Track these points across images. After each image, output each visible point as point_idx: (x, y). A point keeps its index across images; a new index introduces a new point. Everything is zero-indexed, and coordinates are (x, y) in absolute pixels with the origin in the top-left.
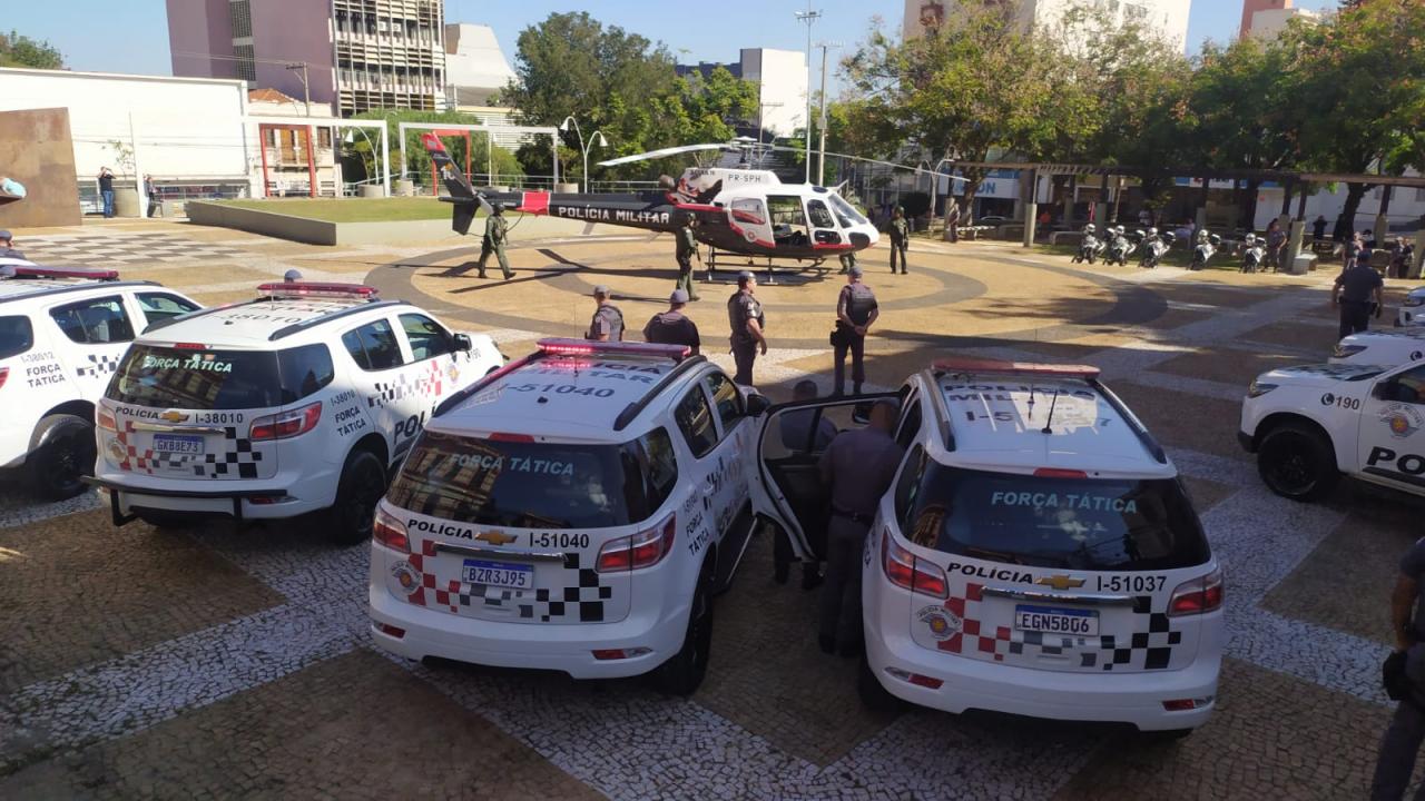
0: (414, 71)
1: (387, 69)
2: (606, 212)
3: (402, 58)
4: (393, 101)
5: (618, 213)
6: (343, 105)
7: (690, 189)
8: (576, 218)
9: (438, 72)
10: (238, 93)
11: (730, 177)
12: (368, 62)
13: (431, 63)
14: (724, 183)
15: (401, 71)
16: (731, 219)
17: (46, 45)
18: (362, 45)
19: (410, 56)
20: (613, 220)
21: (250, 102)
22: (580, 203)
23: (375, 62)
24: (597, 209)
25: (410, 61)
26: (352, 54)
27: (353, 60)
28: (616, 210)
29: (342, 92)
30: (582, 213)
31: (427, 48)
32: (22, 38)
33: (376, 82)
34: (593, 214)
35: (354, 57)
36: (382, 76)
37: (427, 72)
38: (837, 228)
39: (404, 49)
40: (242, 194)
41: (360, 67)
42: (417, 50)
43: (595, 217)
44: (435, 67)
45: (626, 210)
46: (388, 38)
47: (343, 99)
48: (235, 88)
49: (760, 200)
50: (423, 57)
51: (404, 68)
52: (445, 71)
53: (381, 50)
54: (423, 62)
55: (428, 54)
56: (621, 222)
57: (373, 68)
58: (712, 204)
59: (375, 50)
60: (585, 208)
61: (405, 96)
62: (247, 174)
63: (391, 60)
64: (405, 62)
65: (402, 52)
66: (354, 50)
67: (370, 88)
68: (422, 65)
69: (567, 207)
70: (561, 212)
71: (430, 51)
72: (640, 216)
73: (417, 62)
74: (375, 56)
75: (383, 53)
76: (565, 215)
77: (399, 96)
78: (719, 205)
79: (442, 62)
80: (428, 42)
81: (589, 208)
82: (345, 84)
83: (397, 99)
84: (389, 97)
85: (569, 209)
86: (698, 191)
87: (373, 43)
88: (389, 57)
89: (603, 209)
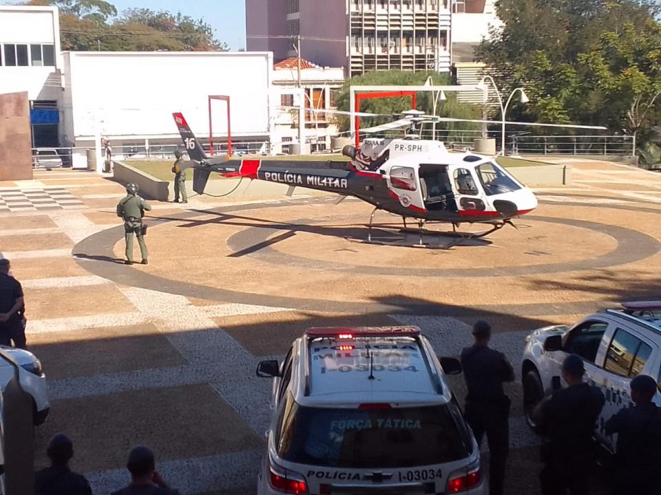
0: (420, 34)
1: (395, 34)
2: (299, 177)
3: (411, 23)
4: (399, 62)
5: (308, 178)
6: (353, 68)
7: (364, 157)
8: (278, 182)
9: (444, 34)
10: (266, 62)
11: (397, 146)
12: (378, 29)
13: (437, 26)
14: (390, 152)
15: (408, 35)
16: (389, 185)
17: (201, 22)
18: (374, 15)
19: (417, 20)
20: (305, 184)
21: (274, 69)
22: (281, 169)
23: (385, 29)
24: (293, 174)
25: (417, 25)
26: (364, 22)
27: (364, 28)
28: (307, 175)
29: (353, 57)
30: (282, 178)
31: (435, 12)
32: (186, 18)
33: (385, 47)
34: (290, 178)
35: (366, 25)
36: (390, 42)
37: (433, 34)
38: (481, 195)
39: (412, 15)
40: (263, 149)
41: (370, 34)
42: (425, 15)
43: (292, 181)
44: (441, 28)
45: (314, 176)
46: (398, 6)
47: (353, 62)
48: (264, 58)
49: (412, 168)
50: (429, 20)
51: (411, 32)
52: (450, 31)
53: (391, 17)
54: (430, 25)
55: (434, 18)
56: (311, 186)
57: (383, 35)
58: (378, 172)
59: (385, 18)
60: (284, 173)
61: (411, 57)
62: (269, 131)
63: (400, 26)
64: (412, 26)
65: (411, 18)
66: (366, 20)
67: (379, 51)
68: (428, 28)
69: (271, 172)
70: (266, 177)
71: (437, 15)
72: (325, 181)
73: (424, 26)
74: (385, 23)
75: (392, 20)
76: (270, 179)
77: (404, 57)
78: (383, 172)
79: (448, 23)
80: (436, 7)
81: (287, 174)
82: (355, 50)
83: (402, 60)
84: (396, 60)
85: (273, 174)
86: (370, 160)
87: (384, 12)
88: (398, 23)
89: (297, 175)
